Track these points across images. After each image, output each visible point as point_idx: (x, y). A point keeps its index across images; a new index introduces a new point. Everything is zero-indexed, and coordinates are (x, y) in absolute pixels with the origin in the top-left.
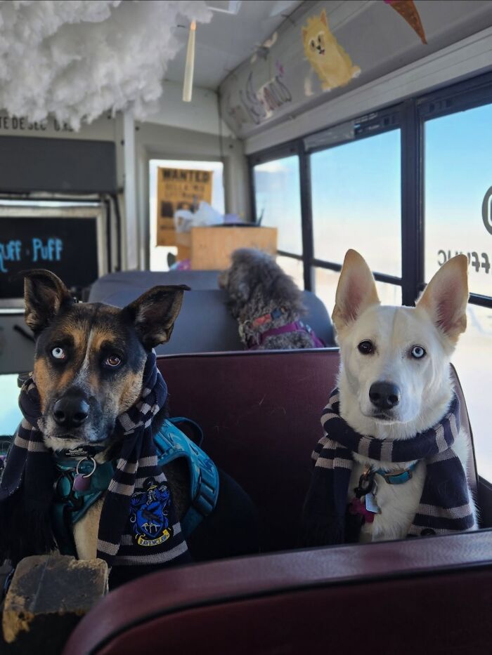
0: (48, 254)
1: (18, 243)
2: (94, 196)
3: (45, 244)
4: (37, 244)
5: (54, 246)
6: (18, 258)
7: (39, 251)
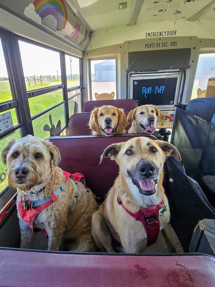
0: (159, 91)
1: (151, 88)
2: (178, 70)
3: (159, 88)
4: (157, 88)
5: (162, 88)
6: (150, 93)
7: (157, 90)
